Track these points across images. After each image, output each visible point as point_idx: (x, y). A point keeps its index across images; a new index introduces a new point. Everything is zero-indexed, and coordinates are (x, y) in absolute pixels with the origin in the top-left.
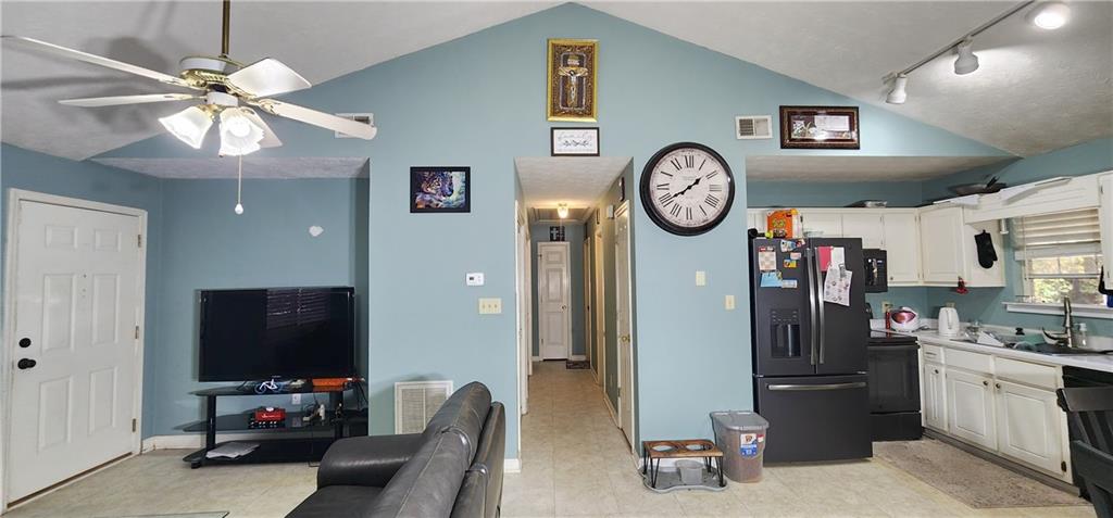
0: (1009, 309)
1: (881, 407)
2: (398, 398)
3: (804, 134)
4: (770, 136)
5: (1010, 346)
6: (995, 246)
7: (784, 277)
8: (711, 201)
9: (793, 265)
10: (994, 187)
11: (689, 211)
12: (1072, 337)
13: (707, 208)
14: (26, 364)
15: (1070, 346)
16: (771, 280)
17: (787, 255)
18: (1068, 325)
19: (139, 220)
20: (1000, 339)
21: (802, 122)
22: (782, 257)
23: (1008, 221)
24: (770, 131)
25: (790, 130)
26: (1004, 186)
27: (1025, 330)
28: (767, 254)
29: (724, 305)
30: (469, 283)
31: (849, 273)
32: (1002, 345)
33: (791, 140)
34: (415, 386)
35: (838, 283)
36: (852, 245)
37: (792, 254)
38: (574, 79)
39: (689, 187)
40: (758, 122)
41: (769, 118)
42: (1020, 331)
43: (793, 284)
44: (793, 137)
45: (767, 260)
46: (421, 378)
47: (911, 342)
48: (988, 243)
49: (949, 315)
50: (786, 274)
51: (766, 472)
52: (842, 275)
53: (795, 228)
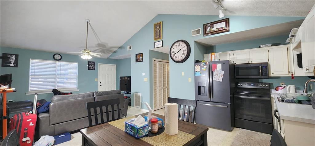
2: (134, 95)
3: (210, 31)
4: (201, 34)
8: (183, 54)
11: (179, 57)
13: (182, 56)
14: (101, 86)
16: (199, 74)
19: (114, 66)
21: (210, 27)
22: (201, 67)
24: (201, 32)
25: (206, 31)
28: (198, 67)
29: (188, 81)
30: (143, 75)
31: (223, 72)
33: (206, 33)
34: (136, 94)
35: (219, 74)
36: (225, 63)
37: (204, 66)
38: (158, 31)
39: (179, 51)
40: (197, 30)
41: (201, 28)
46: (137, 93)
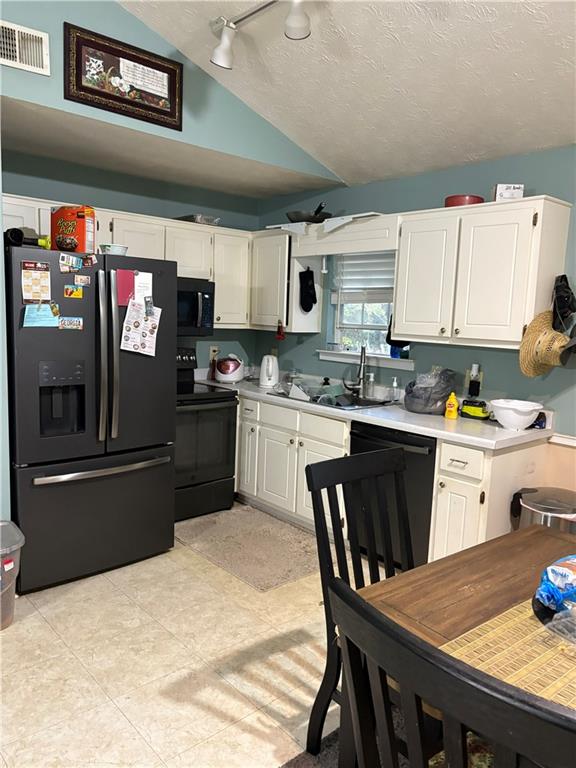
0: (321, 357)
1: (193, 478)
3: (102, 83)
4: (46, 71)
5: (314, 400)
6: (316, 285)
7: (62, 313)
9: (78, 294)
10: (319, 217)
12: (364, 387)
15: (361, 396)
16: (41, 317)
17: (69, 277)
18: (361, 376)
20: (308, 392)
21: (100, 62)
22: (60, 281)
23: (329, 258)
24: (46, 61)
25: (80, 71)
26: (329, 216)
27: (331, 381)
28: (36, 274)
31: (158, 311)
32: (308, 398)
33: (81, 87)
35: (142, 323)
36: (163, 271)
37: (76, 277)
40: (24, 38)
41: (45, 37)
42: (326, 382)
43: (77, 323)
44: (84, 83)
45: (35, 284)
47: (231, 397)
48: (310, 283)
49: (270, 364)
50: (65, 307)
51: (20, 603)
52: (149, 313)
53: (89, 237)
